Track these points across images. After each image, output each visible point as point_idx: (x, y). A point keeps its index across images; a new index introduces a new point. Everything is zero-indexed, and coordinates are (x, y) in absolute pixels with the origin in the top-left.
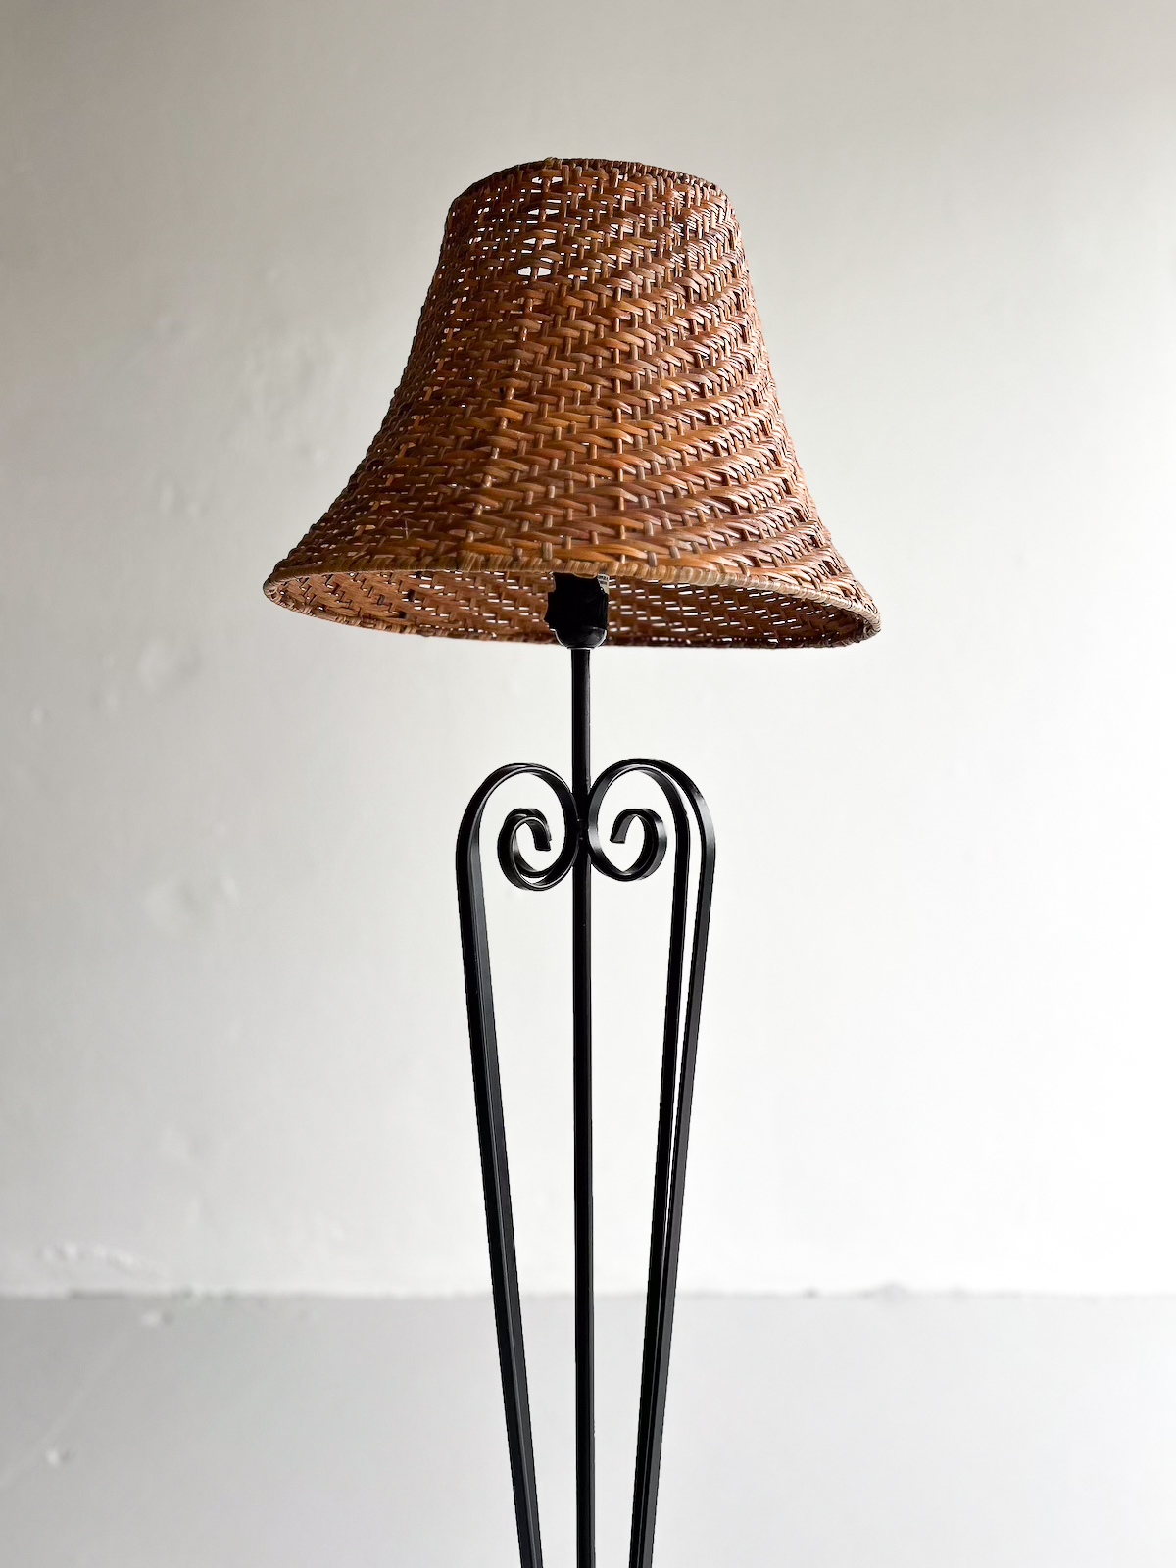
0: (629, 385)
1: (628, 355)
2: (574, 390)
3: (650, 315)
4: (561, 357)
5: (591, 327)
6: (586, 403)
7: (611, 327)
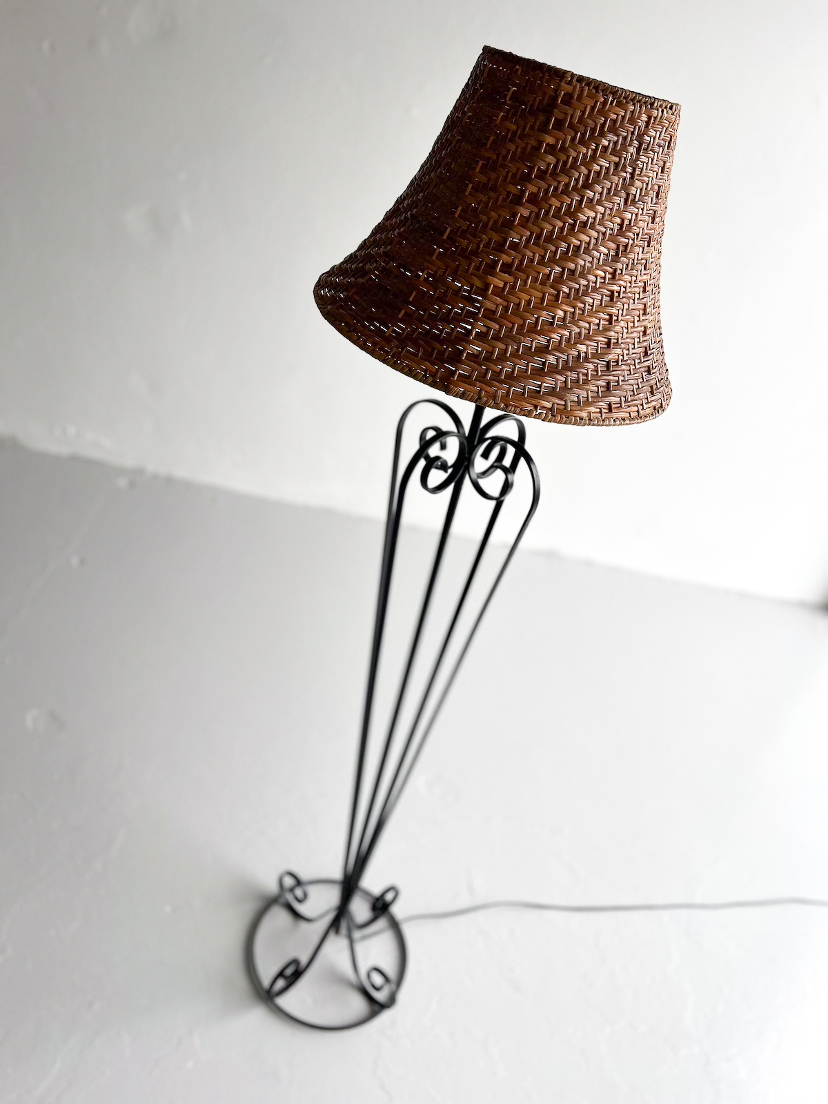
0: (572, 272)
1: (578, 247)
2: (539, 273)
3: (599, 216)
4: (536, 244)
5: (560, 224)
6: (543, 283)
7: (573, 226)
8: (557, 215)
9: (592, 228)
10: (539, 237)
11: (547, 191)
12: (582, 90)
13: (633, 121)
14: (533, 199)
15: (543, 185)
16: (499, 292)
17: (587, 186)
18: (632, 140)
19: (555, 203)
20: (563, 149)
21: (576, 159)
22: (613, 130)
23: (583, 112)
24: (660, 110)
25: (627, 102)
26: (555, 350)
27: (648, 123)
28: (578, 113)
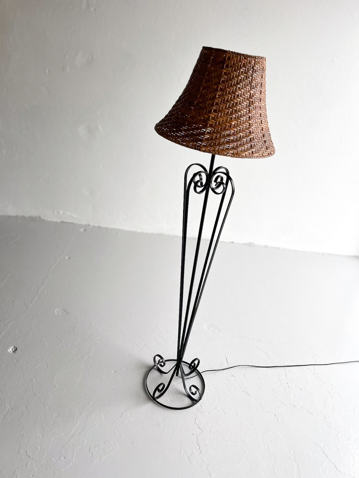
0: (236, 111)
1: (237, 103)
2: (225, 112)
3: (243, 93)
4: (224, 103)
5: (231, 96)
6: (227, 114)
7: (234, 96)
8: (229, 93)
9: (241, 96)
10: (224, 100)
11: (225, 86)
12: (233, 55)
13: (250, 63)
14: (221, 89)
15: (224, 84)
16: (213, 118)
17: (238, 84)
18: (250, 69)
19: (228, 90)
20: (229, 73)
21: (233, 76)
22: (244, 66)
23: (234, 62)
24: (258, 59)
25: (247, 57)
26: (233, 135)
27: (255, 63)
28: (233, 62)
